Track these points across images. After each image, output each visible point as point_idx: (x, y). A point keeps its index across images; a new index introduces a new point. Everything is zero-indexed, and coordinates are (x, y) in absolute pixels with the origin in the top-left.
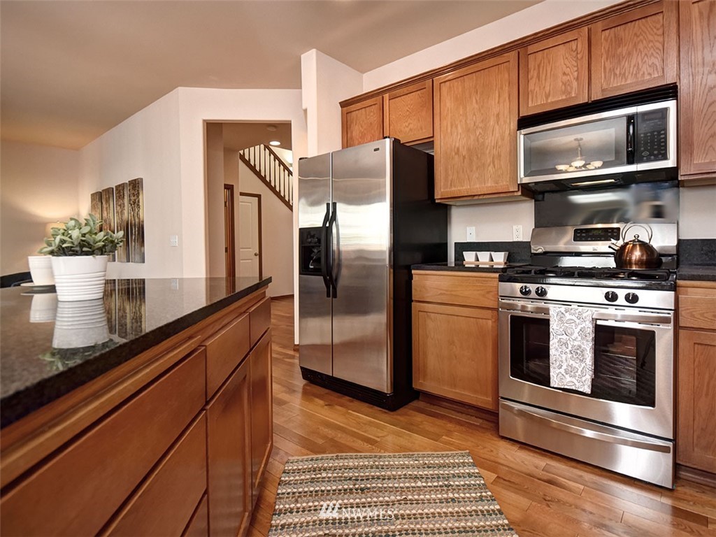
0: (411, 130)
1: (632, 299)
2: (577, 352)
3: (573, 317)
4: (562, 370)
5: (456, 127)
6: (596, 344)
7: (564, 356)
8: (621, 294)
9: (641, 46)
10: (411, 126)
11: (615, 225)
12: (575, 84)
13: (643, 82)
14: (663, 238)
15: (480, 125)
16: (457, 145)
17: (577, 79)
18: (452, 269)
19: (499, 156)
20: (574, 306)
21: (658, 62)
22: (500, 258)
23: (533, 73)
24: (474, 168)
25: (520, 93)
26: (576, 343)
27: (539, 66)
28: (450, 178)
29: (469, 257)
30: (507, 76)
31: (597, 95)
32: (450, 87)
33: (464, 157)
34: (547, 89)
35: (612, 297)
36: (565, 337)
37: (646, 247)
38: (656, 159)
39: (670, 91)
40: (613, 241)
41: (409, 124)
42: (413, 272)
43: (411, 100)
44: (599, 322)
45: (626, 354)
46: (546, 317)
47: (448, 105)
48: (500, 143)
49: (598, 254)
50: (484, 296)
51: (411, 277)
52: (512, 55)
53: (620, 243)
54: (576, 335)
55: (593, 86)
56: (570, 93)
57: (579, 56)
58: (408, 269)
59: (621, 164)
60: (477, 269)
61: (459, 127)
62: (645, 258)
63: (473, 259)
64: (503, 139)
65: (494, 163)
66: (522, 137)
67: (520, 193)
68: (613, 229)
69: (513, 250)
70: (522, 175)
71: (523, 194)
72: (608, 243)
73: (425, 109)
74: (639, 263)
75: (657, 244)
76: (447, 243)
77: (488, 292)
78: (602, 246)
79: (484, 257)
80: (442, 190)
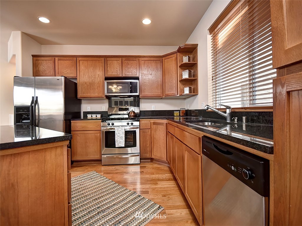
0: (67, 73)
1: (132, 124)
2: (121, 138)
3: (121, 129)
4: (118, 143)
5: (85, 75)
6: (125, 135)
7: (119, 139)
8: (130, 123)
9: (132, 67)
10: (68, 72)
11: (127, 107)
12: (119, 71)
13: (133, 75)
14: (137, 110)
15: (93, 76)
16: (86, 81)
17: (119, 70)
18: (82, 120)
19: (99, 86)
20: (120, 127)
21: (135, 71)
22: (99, 116)
23: (109, 66)
24: (92, 89)
25: (105, 70)
26: (121, 135)
27: (110, 64)
28: (83, 91)
29: (89, 116)
30: (101, 64)
31: (124, 76)
32: (83, 62)
33: (88, 85)
34: (112, 71)
35: (128, 124)
36: (119, 134)
37: (134, 112)
38: (136, 93)
39: (137, 78)
40: (128, 111)
41: (67, 71)
42: (71, 121)
43: (68, 63)
44: (126, 130)
45: (131, 137)
46: (114, 130)
47: (82, 68)
48: (99, 83)
49: (124, 114)
50: (97, 127)
51: (70, 123)
52: (103, 59)
53: (129, 111)
54: (121, 133)
55: (123, 73)
56: (118, 73)
57: (120, 65)
58: (70, 121)
59: (129, 93)
60: (92, 119)
61: (86, 76)
62: (134, 115)
63: (91, 117)
64: (100, 82)
65: (98, 88)
66: (106, 82)
67: (105, 98)
68: (127, 108)
69: (102, 113)
70: (106, 93)
71: (106, 98)
72: (127, 111)
73: (73, 67)
74: (133, 116)
75: (136, 112)
76: (81, 112)
77: (98, 126)
78: (125, 112)
79: (94, 116)
80: (80, 95)
